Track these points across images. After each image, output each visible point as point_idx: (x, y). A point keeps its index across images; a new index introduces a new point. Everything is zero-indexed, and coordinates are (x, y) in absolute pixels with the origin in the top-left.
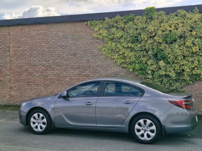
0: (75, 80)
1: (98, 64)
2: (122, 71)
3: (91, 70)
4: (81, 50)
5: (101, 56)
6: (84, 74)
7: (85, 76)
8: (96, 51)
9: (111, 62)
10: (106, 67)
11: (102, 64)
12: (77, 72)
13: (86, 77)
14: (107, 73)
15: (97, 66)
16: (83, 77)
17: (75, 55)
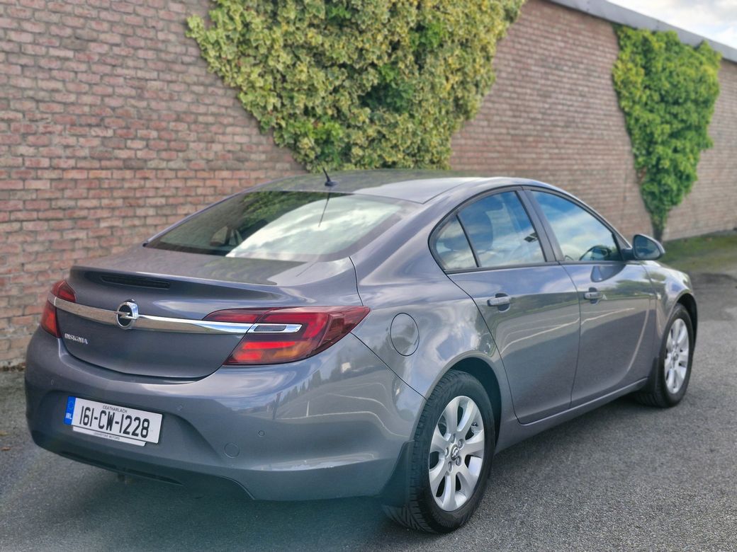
0: (82, 190)
1: (180, 107)
2: (258, 144)
3: (154, 134)
4: (112, 23)
5: (192, 69)
6: (124, 154)
7: (127, 165)
8: (172, 37)
9: (224, 101)
10: (207, 124)
11: (193, 108)
12: (90, 142)
13: (128, 174)
14: (211, 156)
15: (178, 119)
16: (117, 174)
17: (80, 43)
